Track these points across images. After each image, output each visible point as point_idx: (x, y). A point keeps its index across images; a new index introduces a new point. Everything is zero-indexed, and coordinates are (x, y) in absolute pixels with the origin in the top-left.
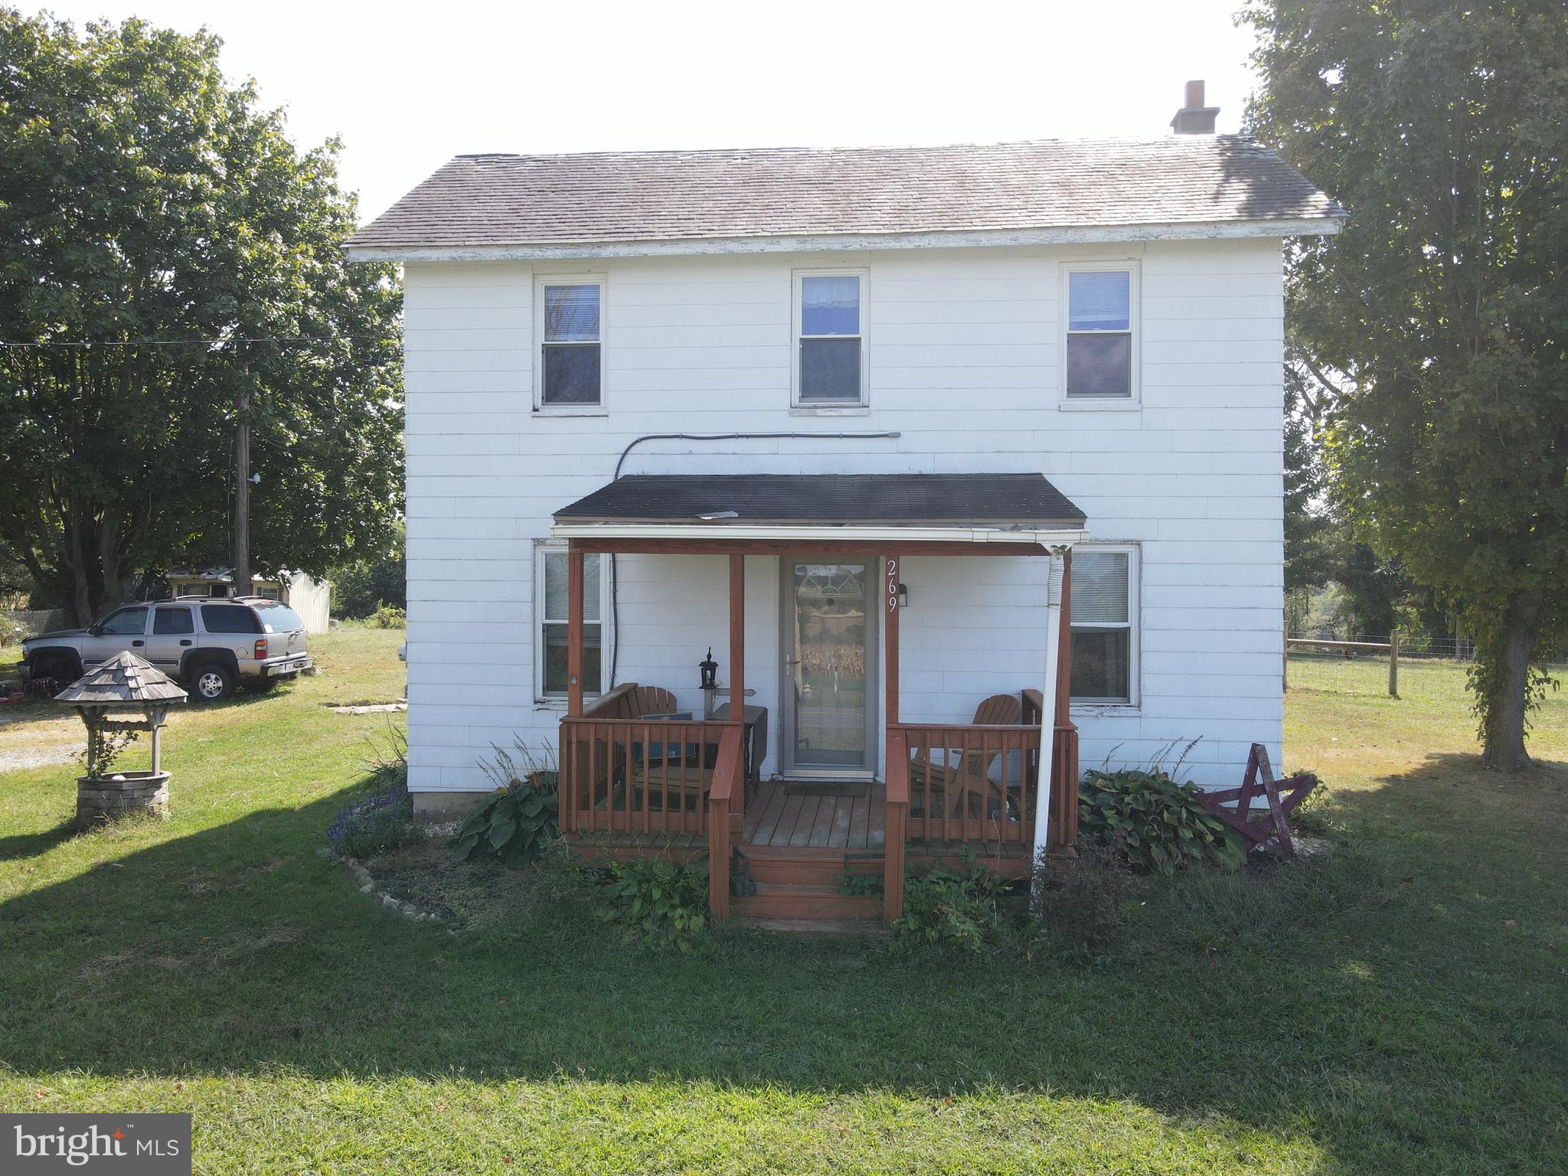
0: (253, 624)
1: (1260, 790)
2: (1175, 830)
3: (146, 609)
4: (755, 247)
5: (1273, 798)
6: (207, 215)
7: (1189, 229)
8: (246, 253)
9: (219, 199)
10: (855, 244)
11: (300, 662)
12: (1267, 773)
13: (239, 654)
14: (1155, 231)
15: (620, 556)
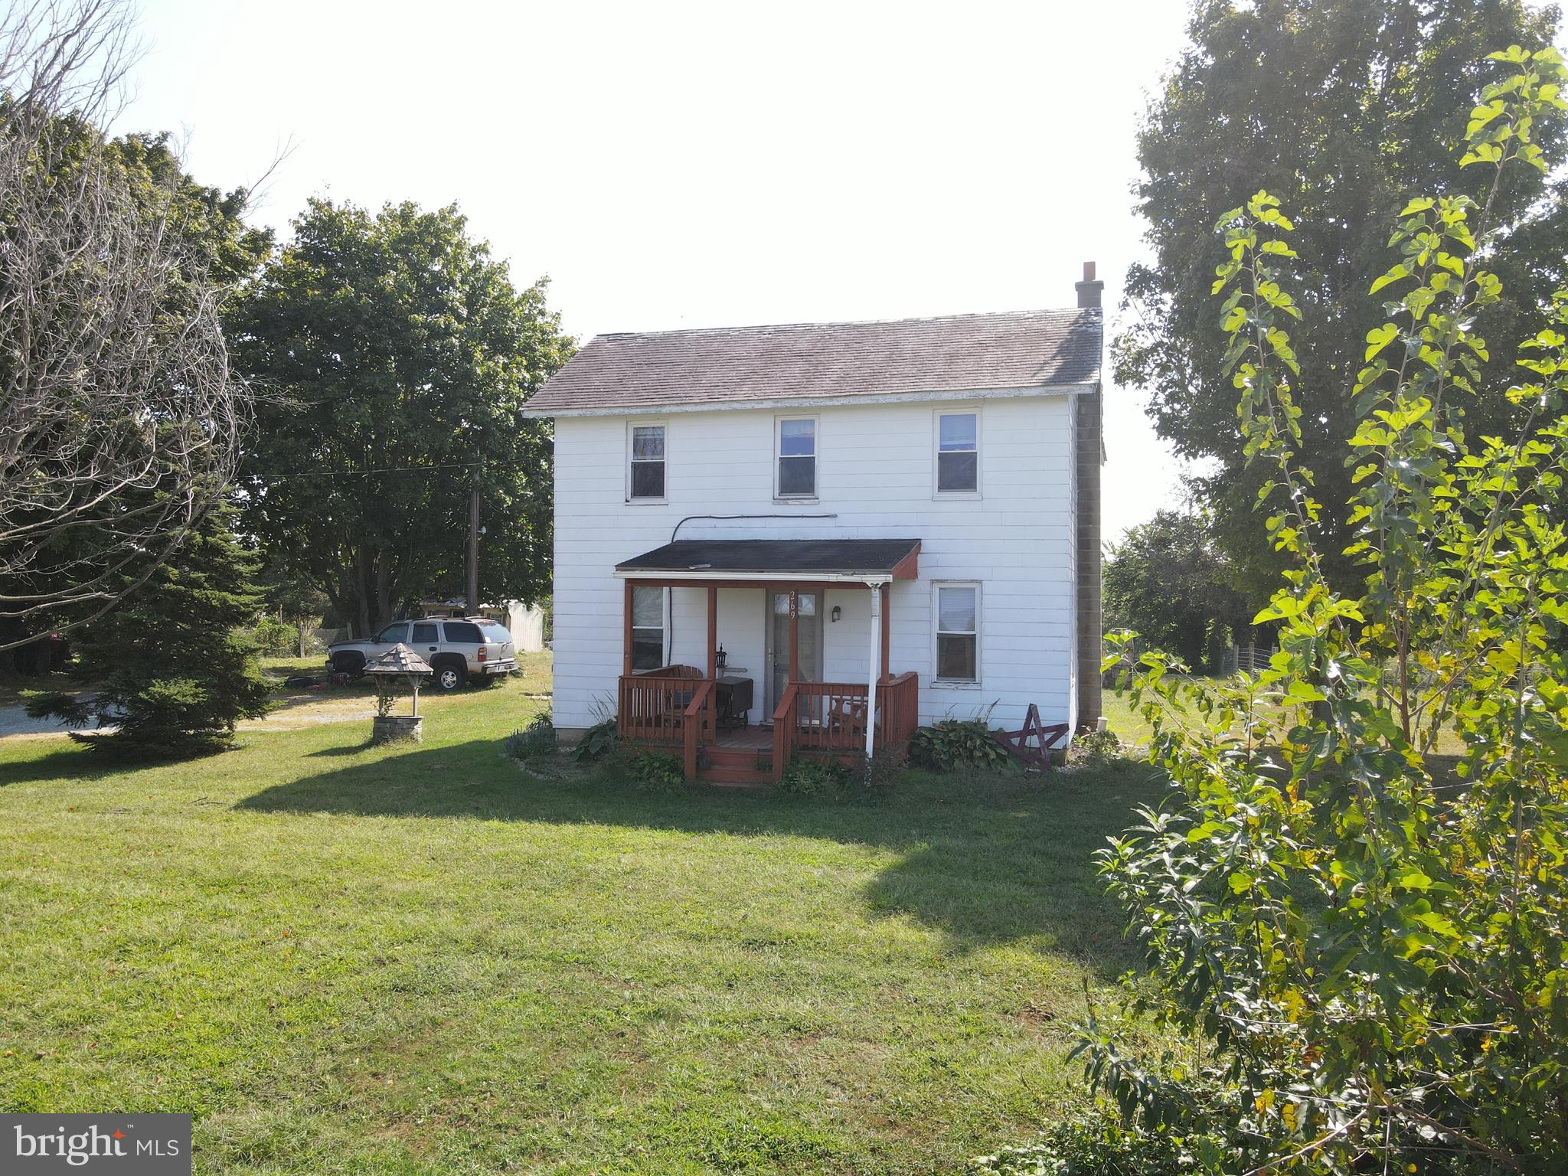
0: (476, 636)
1: (1032, 732)
2: (972, 752)
3: (407, 625)
4: (749, 406)
5: (1041, 737)
6: (453, 346)
7: (1002, 391)
8: (479, 371)
9: (461, 333)
10: (806, 403)
11: (509, 665)
12: (1037, 721)
13: (468, 657)
14: (983, 392)
15: (673, 588)
